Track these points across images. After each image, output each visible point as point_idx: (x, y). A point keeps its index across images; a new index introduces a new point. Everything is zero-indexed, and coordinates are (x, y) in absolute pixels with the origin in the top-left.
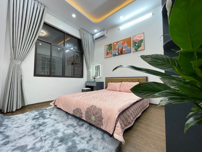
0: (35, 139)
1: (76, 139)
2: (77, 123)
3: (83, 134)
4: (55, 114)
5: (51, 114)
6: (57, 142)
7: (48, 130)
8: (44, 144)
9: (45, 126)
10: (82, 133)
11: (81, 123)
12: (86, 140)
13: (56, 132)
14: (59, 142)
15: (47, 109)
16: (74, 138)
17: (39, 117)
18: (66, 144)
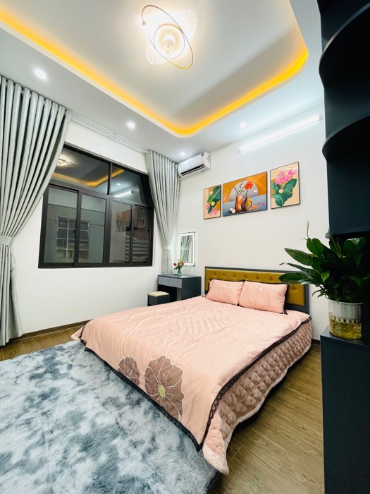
0: (29, 437)
1: (118, 446)
2: (127, 395)
3: (136, 431)
4: (81, 366)
5: (71, 363)
6: (75, 450)
7: (60, 411)
8: (47, 454)
9: (54, 399)
10: (135, 428)
11: (136, 396)
12: (142, 448)
13: (76, 418)
14: (80, 451)
15: (65, 349)
16: (115, 442)
17: (45, 372)
18: (95, 457)
